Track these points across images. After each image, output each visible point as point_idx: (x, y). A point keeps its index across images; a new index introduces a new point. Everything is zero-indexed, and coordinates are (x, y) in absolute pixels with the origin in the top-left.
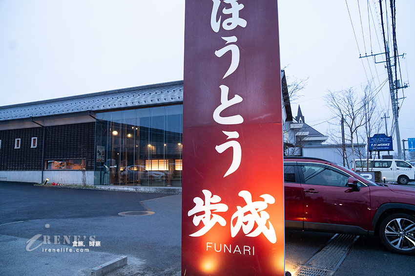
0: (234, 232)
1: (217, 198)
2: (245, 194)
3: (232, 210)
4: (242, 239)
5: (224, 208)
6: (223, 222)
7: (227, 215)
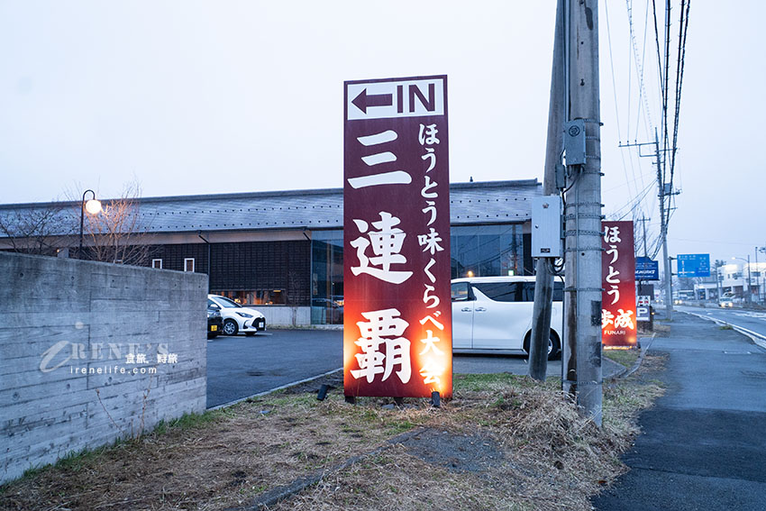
0: (616, 326)
1: (609, 313)
2: (621, 311)
3: (616, 317)
4: (620, 328)
5: (612, 316)
6: (612, 322)
7: (613, 319)
